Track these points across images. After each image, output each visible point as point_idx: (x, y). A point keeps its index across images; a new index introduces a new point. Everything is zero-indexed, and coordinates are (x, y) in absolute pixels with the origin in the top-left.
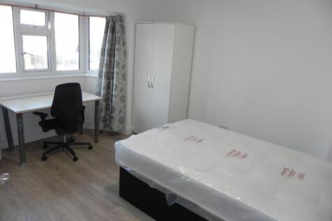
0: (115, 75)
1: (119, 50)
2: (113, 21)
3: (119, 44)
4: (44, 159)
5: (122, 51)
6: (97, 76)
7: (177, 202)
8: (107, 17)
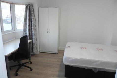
0: (33, 30)
1: (33, 19)
2: (29, 6)
3: (33, 16)
4: (17, 75)
5: (34, 19)
6: (22, 31)
7: (98, 70)
8: (26, 5)
